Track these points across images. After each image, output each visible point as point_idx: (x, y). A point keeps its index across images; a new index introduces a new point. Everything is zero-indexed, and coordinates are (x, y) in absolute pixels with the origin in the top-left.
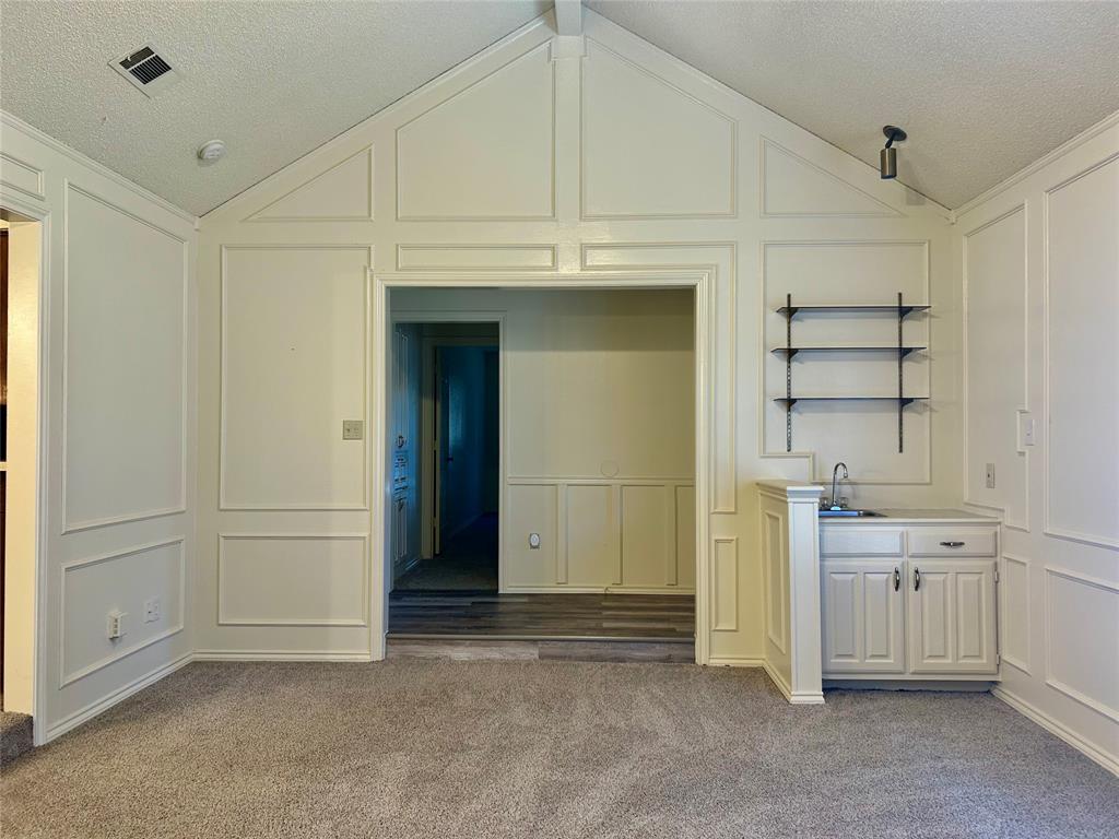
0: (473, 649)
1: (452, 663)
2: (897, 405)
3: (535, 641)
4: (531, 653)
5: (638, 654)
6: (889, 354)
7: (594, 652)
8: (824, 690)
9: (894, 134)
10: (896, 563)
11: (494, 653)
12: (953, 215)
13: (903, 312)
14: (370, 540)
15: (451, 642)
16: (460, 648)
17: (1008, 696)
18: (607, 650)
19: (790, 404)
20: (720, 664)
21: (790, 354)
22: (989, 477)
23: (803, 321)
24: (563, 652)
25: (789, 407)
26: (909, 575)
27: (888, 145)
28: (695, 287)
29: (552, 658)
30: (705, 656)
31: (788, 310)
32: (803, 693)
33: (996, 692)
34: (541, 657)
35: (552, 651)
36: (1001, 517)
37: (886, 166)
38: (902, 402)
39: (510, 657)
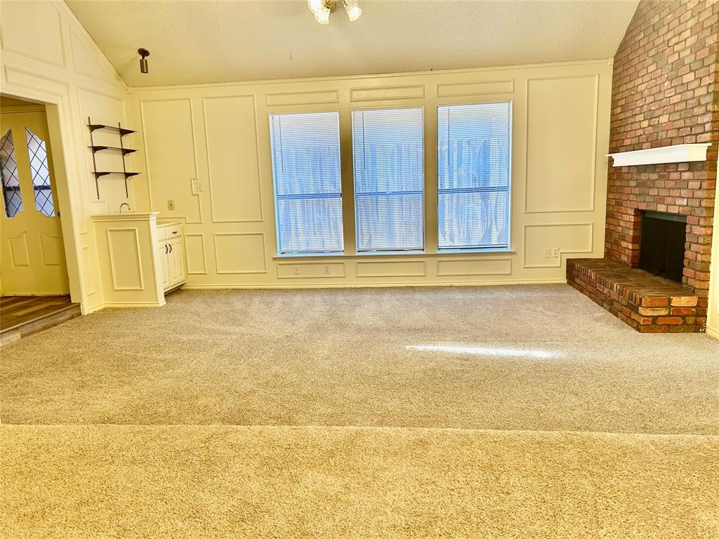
2: (124, 176)
3: (17, 328)
5: (61, 319)
6: (118, 152)
8: (165, 297)
9: (144, 53)
10: (166, 242)
12: (130, 89)
13: (123, 132)
18: (49, 321)
19: (98, 175)
20: (92, 311)
21: (95, 149)
22: (171, 206)
23: (96, 132)
24: (30, 330)
25: (97, 177)
26: (168, 246)
27: (143, 58)
28: (55, 106)
29: (27, 335)
30: (87, 309)
31: (90, 126)
32: (162, 302)
33: (183, 288)
34: (22, 337)
35: (25, 332)
36: (182, 221)
37: (144, 68)
38: (128, 175)
39: (7, 343)
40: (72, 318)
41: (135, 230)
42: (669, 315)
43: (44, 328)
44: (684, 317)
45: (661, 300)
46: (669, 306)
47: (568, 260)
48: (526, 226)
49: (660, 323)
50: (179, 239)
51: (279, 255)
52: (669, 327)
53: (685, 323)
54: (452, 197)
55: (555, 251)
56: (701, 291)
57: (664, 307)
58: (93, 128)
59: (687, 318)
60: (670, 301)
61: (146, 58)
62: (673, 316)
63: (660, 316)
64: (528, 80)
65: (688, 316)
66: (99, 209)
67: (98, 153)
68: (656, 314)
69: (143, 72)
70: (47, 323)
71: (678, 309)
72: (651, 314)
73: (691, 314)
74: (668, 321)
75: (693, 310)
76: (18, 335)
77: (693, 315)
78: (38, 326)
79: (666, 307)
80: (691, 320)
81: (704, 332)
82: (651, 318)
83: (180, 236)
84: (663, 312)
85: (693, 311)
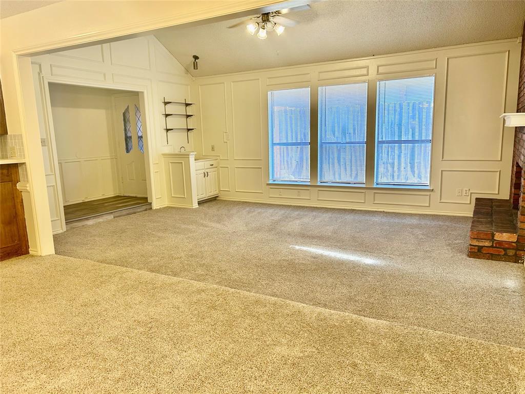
0: (93, 220)
1: (89, 226)
2: (186, 131)
3: (112, 213)
4: (111, 217)
5: (139, 210)
6: (184, 116)
7: (128, 212)
8: (198, 204)
9: (196, 58)
10: (204, 171)
11: (100, 220)
12: (194, 78)
13: (187, 105)
14: (57, 186)
15: (87, 219)
16: (90, 220)
17: (223, 197)
18: (131, 211)
19: (168, 130)
20: (158, 208)
21: (167, 115)
22: (213, 149)
23: (168, 106)
24: (120, 214)
25: (167, 131)
26: (206, 173)
27: (195, 60)
28: (143, 92)
29: (117, 217)
30: (155, 206)
31: (164, 102)
32: (196, 205)
33: (218, 198)
34: (114, 218)
35: (117, 215)
36: (218, 158)
37: (195, 66)
38: (189, 130)
39: (105, 220)
40: (146, 210)
41: (182, 163)
42: (492, 246)
43: (128, 214)
44: (505, 249)
45: (486, 234)
46: (492, 239)
47: (477, 199)
48: (442, 171)
49: (484, 252)
50: (215, 169)
51: (271, 182)
52: (492, 256)
53: (506, 254)
54: (421, 147)
55: (466, 191)
56: (521, 230)
57: (488, 240)
58: (166, 103)
59: (508, 251)
60: (493, 235)
61: (197, 60)
62: (496, 247)
63: (484, 246)
64: (448, 59)
65: (509, 249)
66: (167, 150)
67: (168, 118)
68: (481, 244)
69: (194, 69)
70: (130, 212)
71: (500, 243)
72: (477, 244)
73: (511, 247)
74: (492, 251)
75: (513, 244)
76: (112, 216)
77: (513, 249)
78: (124, 212)
79: (490, 240)
80: (511, 253)
81: (523, 263)
82: (477, 247)
83: (217, 167)
84: (487, 244)
85: (513, 246)
